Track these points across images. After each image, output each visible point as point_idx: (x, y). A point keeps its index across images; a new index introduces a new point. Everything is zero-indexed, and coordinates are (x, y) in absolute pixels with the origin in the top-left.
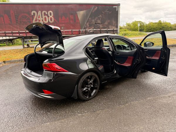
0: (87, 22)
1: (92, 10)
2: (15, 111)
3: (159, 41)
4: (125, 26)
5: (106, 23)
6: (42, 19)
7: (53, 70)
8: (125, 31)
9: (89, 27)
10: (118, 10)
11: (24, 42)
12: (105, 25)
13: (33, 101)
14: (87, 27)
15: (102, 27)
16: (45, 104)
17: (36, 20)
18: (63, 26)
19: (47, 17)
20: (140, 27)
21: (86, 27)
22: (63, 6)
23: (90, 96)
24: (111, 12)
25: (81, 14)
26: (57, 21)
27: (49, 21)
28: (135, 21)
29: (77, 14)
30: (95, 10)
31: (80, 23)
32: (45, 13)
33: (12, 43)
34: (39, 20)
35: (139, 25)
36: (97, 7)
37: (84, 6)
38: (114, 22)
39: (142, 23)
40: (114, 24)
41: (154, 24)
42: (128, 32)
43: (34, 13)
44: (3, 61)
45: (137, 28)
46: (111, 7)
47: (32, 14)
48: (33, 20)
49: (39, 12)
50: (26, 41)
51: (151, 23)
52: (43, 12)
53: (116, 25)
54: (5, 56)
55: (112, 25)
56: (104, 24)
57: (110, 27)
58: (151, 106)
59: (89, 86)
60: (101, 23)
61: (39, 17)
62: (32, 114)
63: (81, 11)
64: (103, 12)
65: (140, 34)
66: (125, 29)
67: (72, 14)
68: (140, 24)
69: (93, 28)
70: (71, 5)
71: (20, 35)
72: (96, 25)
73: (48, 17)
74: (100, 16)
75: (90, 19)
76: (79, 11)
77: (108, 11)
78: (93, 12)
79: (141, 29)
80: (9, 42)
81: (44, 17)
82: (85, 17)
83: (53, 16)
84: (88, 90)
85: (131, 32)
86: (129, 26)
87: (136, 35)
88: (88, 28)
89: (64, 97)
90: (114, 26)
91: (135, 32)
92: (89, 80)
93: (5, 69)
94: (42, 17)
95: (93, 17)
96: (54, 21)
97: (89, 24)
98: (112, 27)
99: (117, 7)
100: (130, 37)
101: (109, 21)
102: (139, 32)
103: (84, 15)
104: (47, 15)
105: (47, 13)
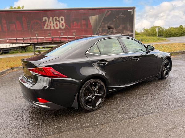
0: (100, 27)
1: (105, 15)
2: (8, 122)
3: (181, 46)
4: (143, 31)
5: (120, 28)
6: (53, 25)
7: (49, 75)
8: (142, 36)
9: (102, 32)
10: (133, 14)
11: (35, 48)
12: (120, 30)
13: (31, 110)
14: (100, 32)
15: (116, 31)
16: (43, 115)
17: (47, 26)
18: (74, 32)
19: (58, 23)
20: (159, 32)
21: (98, 32)
22: (74, 11)
23: (94, 106)
24: (125, 16)
25: (93, 19)
26: (68, 27)
27: (60, 27)
28: (154, 26)
29: (89, 19)
30: (108, 15)
31: (93, 28)
32: (56, 19)
33: (25, 50)
34: (51, 27)
35: (157, 30)
36: (110, 12)
37: (97, 10)
38: (129, 27)
39: (161, 28)
40: (128, 29)
41: (174, 29)
42: (145, 37)
43: (45, 20)
44: (12, 67)
45: (156, 33)
46: (125, 10)
47: (44, 20)
48: (44, 26)
49: (51, 18)
50: (37, 47)
51: (172, 27)
52: (55, 18)
53: (131, 29)
54: (14, 62)
55: (127, 30)
56: (118, 28)
57: (125, 32)
58: (168, 120)
59: (93, 94)
60: (115, 28)
61: (50, 23)
62: (25, 126)
63: (94, 16)
64: (118, 17)
65: (159, 40)
66: (142, 35)
67: (84, 19)
68: (159, 29)
69: (106, 33)
70: (83, 10)
71: (31, 41)
72: (110, 30)
73: (60, 22)
74: (114, 21)
75: (103, 24)
76: (91, 16)
77: (122, 15)
78: (106, 16)
79: (160, 34)
80: (22, 49)
81: (55, 23)
82: (97, 22)
83: (64, 22)
84: (92, 99)
85: (148, 37)
86: (146, 31)
87: (154, 40)
88: (100, 34)
89: (62, 107)
90: (129, 30)
91: (153, 37)
92: (93, 87)
93: (11, 76)
94: (53, 23)
95: (106, 22)
96: (66, 26)
97: (102, 30)
98: (127, 31)
99: (132, 10)
100: (148, 42)
101: (123, 26)
102: (158, 37)
103: (96, 20)
104: (59, 21)
105: (58, 19)
